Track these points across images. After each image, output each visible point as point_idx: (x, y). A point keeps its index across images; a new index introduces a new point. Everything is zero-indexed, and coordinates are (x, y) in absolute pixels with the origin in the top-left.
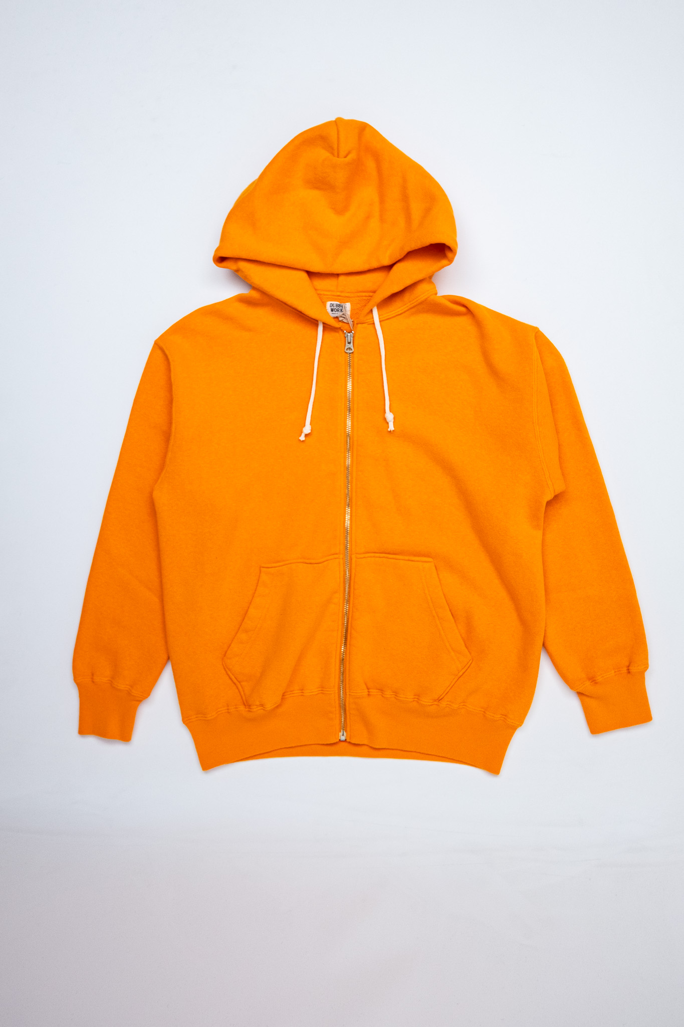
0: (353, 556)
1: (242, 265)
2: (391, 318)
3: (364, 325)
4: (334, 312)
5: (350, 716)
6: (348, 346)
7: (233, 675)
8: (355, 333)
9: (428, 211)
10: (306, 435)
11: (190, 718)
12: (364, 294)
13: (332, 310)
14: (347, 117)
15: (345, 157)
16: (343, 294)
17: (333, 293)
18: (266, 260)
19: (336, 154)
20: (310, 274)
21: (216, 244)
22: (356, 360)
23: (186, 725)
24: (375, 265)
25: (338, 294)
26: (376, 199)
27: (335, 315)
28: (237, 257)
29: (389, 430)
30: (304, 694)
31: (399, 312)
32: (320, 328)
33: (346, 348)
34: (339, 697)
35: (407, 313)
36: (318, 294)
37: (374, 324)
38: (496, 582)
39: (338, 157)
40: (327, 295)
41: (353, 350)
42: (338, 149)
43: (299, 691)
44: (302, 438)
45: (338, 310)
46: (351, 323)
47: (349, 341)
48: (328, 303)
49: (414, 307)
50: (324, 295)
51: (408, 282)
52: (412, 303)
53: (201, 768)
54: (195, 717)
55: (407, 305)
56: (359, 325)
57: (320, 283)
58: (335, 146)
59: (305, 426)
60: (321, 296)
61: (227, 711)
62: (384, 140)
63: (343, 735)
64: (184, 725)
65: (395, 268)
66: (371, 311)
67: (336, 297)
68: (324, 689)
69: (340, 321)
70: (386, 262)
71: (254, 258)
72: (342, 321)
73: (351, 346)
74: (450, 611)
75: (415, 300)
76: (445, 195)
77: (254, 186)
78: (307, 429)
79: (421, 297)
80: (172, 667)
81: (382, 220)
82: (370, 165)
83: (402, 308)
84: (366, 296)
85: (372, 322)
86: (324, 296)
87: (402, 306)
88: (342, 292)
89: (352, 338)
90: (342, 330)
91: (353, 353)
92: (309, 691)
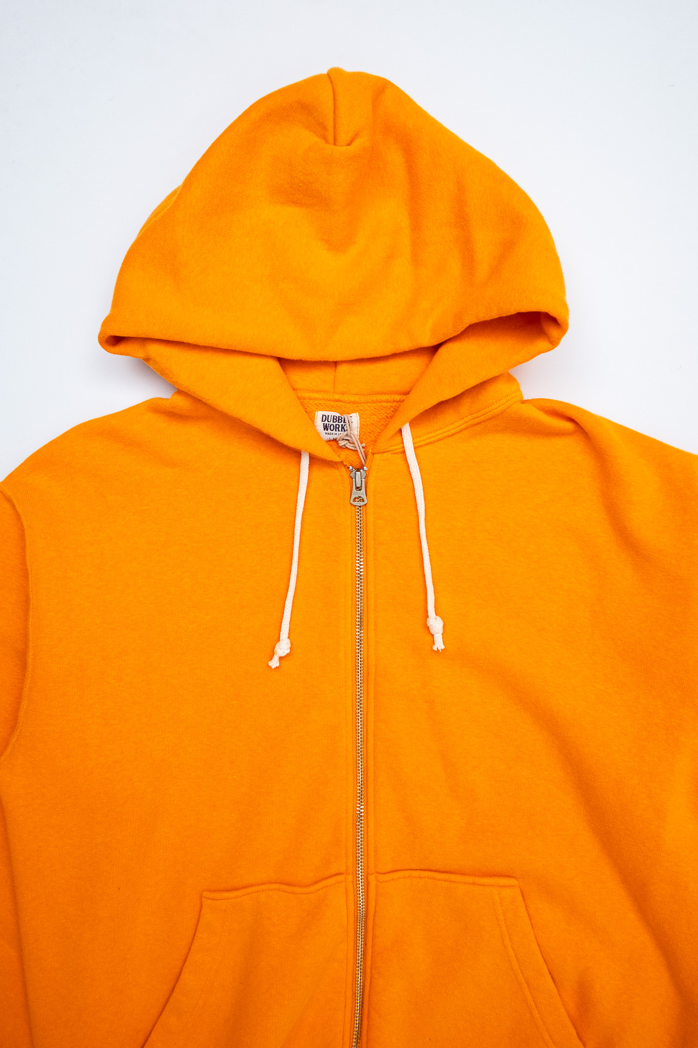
0: (372, 878)
1: (154, 350)
2: (434, 442)
3: (385, 455)
4: (329, 431)
6: (356, 494)
8: (369, 470)
9: (508, 247)
10: (281, 658)
12: (385, 397)
13: (326, 428)
14: (350, 67)
15: (349, 145)
16: (345, 398)
17: (326, 396)
18: (201, 342)
19: (331, 138)
20: (284, 362)
21: (105, 310)
22: (371, 519)
24: (405, 344)
25: (337, 397)
26: (405, 222)
27: (332, 437)
28: (143, 336)
29: (435, 648)
31: (449, 430)
32: (305, 462)
33: (353, 497)
35: (465, 432)
36: (299, 398)
37: (404, 452)
38: (632, 917)
39: (335, 144)
40: (315, 399)
41: (366, 501)
42: (335, 128)
44: (274, 663)
45: (336, 428)
46: (361, 452)
47: (358, 485)
48: (319, 415)
49: (479, 423)
50: (311, 399)
51: (472, 382)
52: (475, 415)
55: (466, 419)
56: (377, 456)
57: (303, 379)
58: (330, 124)
59: (279, 640)
60: (305, 401)
62: (419, 113)
65: (443, 351)
66: (400, 431)
67: (332, 403)
69: (341, 447)
70: (427, 340)
71: (177, 339)
72: (344, 448)
73: (362, 493)
74: (550, 973)
75: (483, 412)
76: (540, 217)
77: (175, 198)
78: (283, 648)
79: (494, 407)
81: (416, 260)
82: (395, 158)
83: (456, 424)
84: (388, 402)
85: (401, 450)
86: (311, 402)
87: (456, 422)
88: (343, 393)
89: (363, 480)
90: (345, 466)
91: (366, 504)
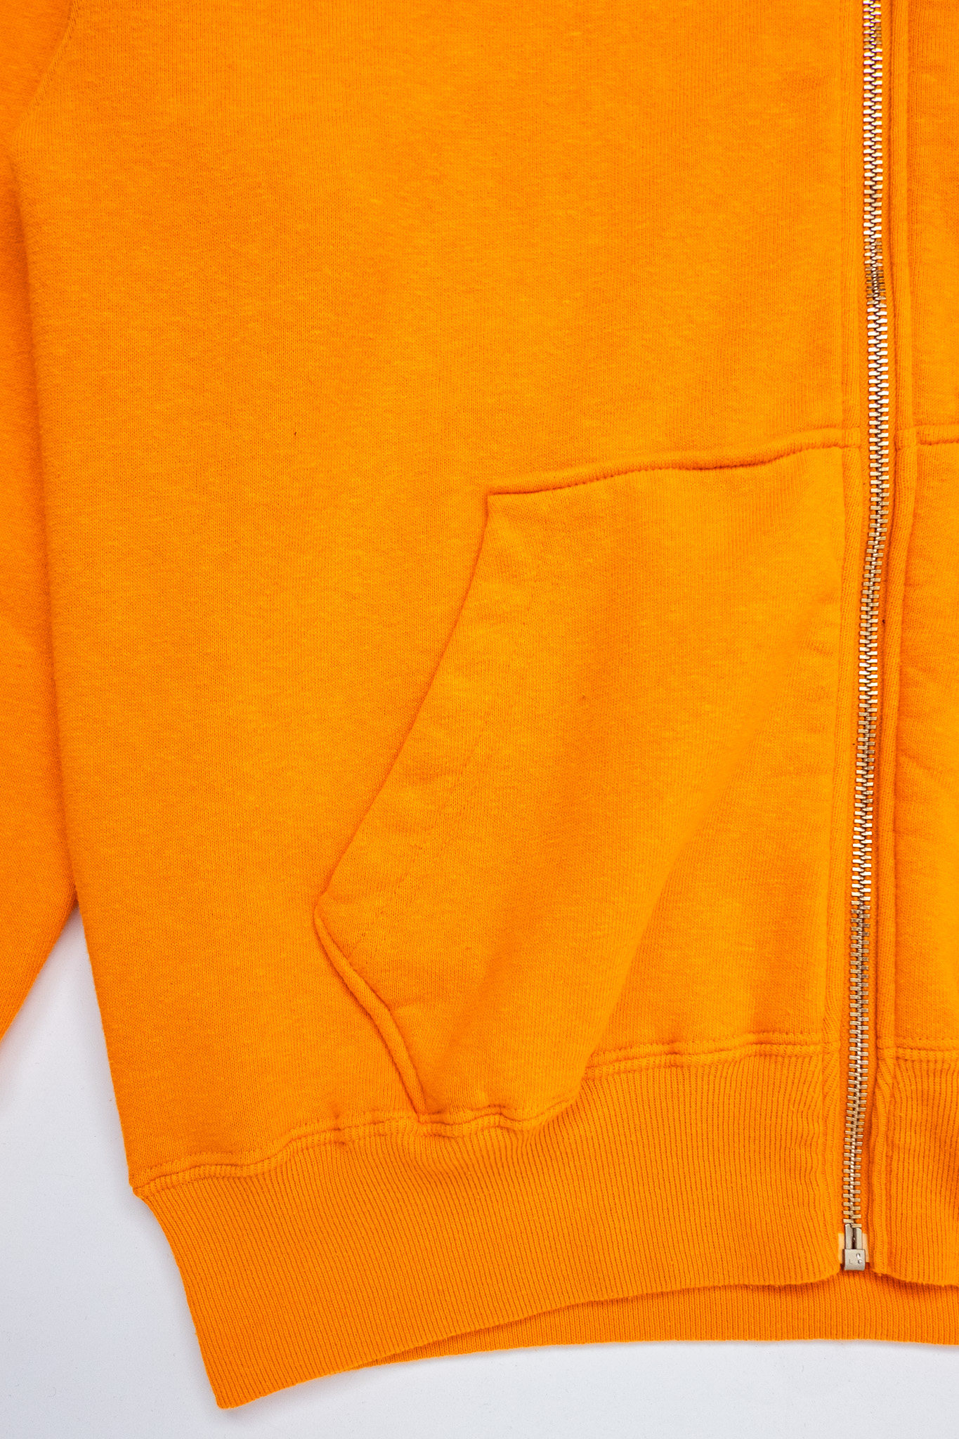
5: (890, 1158)
7: (360, 973)
11: (167, 1168)
23: (146, 1199)
30: (684, 1059)
34: (847, 1065)
43: (657, 1048)
53: (213, 1398)
54: (187, 1165)
61: (329, 1136)
63: (854, 1247)
64: (137, 1202)
68: (776, 1037)
80: (87, 936)
92: (712, 1046)
